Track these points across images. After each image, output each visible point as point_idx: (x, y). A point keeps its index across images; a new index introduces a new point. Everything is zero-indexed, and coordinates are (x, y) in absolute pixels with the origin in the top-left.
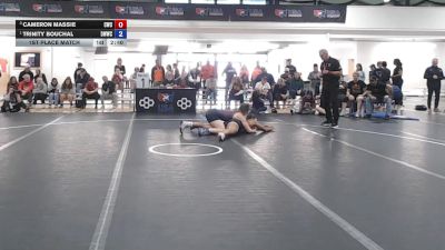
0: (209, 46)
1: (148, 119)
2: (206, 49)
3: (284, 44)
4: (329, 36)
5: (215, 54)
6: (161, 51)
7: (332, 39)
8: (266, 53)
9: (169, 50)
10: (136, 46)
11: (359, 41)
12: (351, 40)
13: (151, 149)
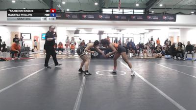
0: (120, 31)
1: (95, 60)
2: (119, 32)
3: (151, 30)
4: (169, 27)
5: (123, 34)
6: (101, 33)
7: (170, 28)
8: (144, 34)
9: (104, 32)
10: (91, 31)
11: (181, 29)
12: (178, 28)
13: (97, 73)
